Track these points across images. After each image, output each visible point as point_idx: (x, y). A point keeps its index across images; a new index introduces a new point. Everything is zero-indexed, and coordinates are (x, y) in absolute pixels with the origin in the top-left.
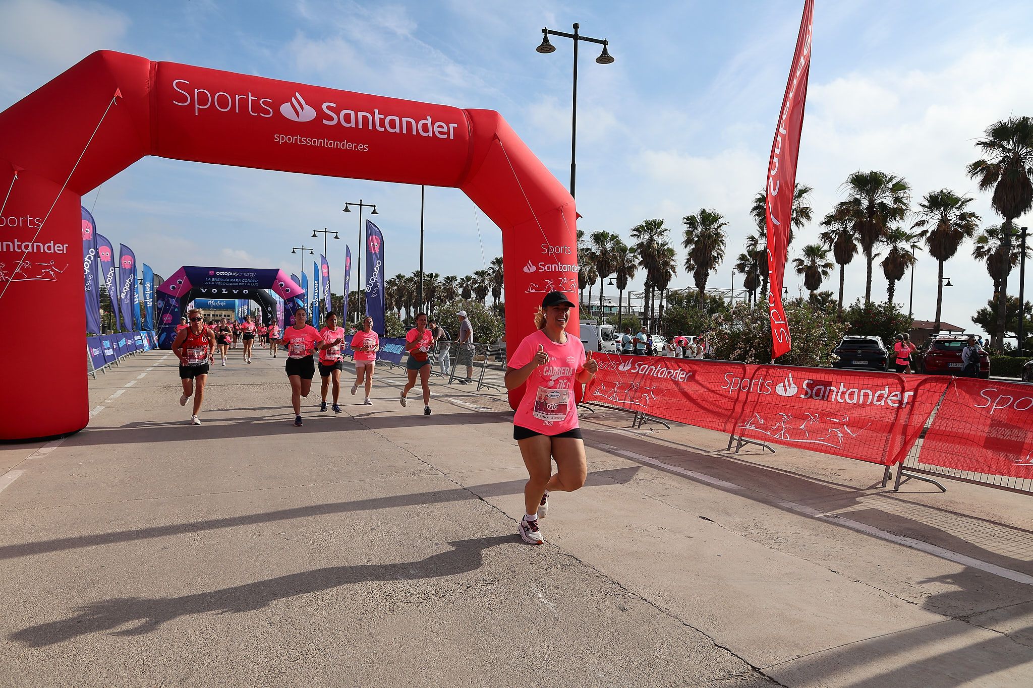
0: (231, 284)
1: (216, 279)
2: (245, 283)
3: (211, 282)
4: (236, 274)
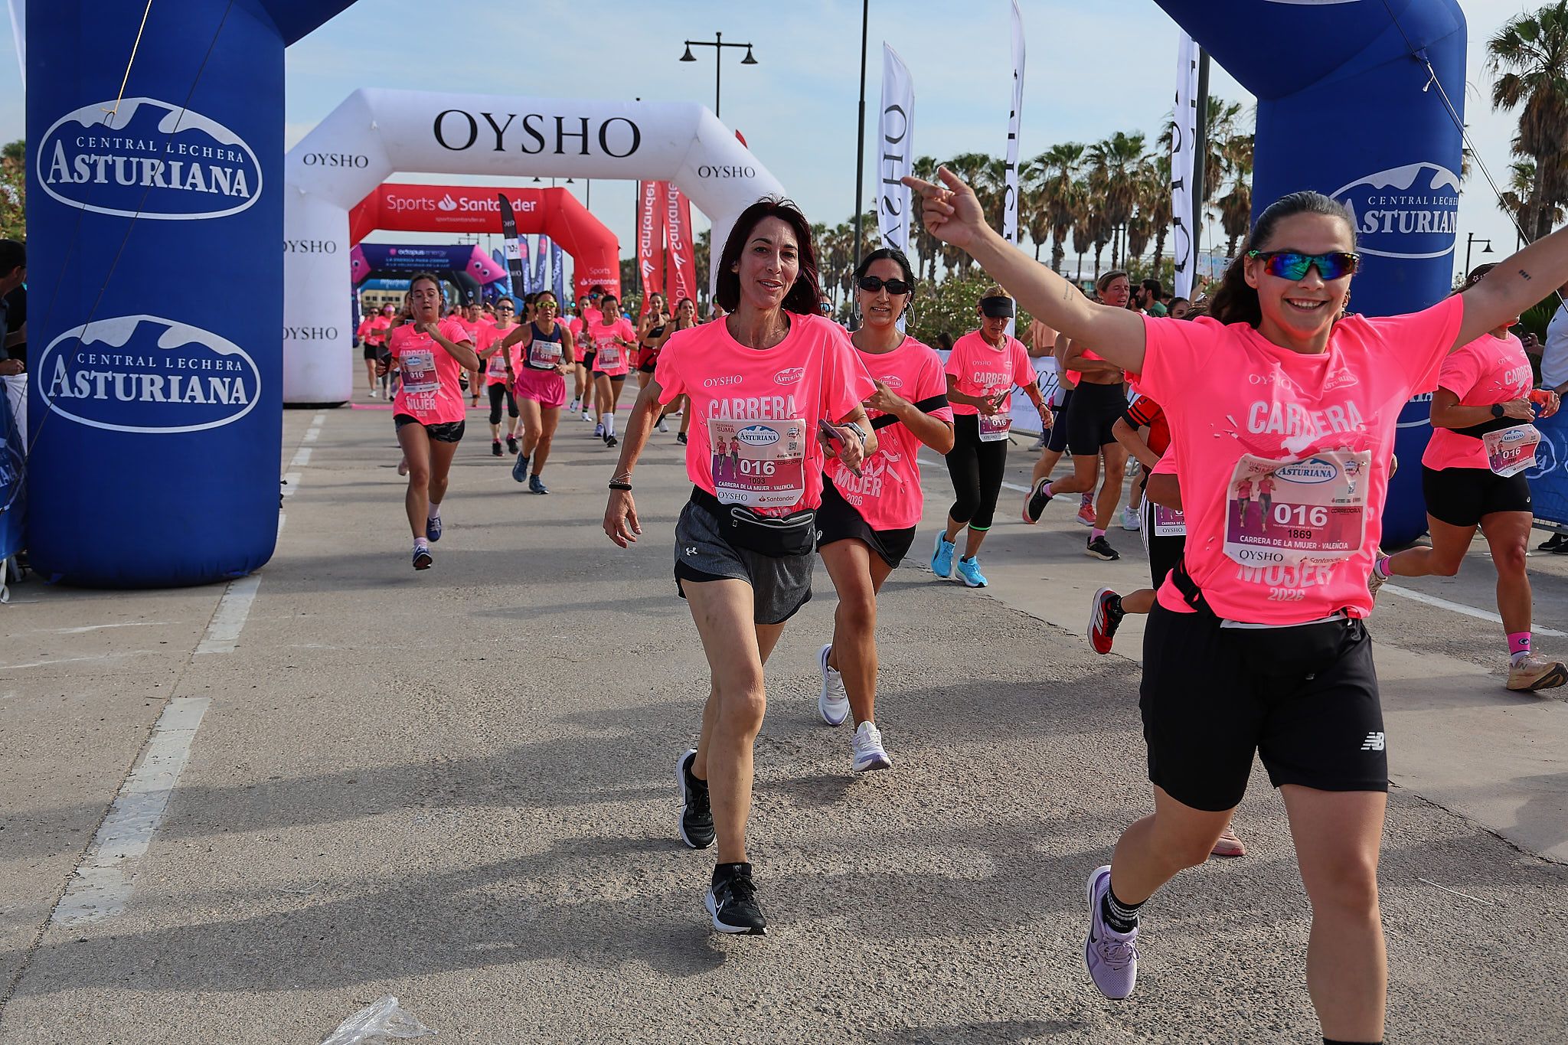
0: (416, 265)
1: (398, 260)
2: (433, 263)
3: (393, 262)
4: (422, 252)
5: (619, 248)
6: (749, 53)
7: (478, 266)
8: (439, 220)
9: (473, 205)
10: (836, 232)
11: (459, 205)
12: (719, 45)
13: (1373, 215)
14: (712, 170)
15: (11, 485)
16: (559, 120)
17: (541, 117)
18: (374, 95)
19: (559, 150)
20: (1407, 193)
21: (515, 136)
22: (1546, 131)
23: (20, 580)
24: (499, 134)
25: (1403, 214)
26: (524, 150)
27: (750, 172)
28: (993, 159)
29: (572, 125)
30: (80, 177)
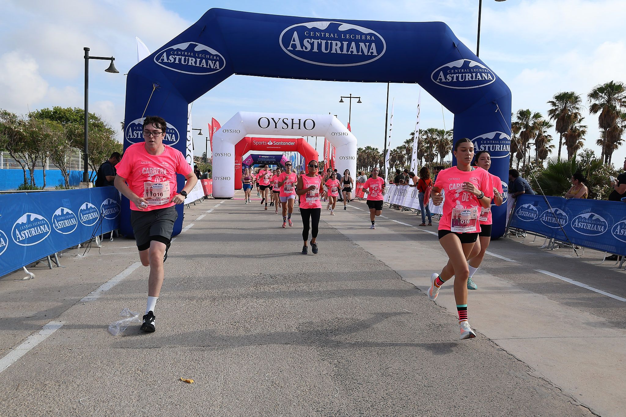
0: (266, 160)
4: (268, 157)
5: (318, 156)
6: (359, 100)
7: (284, 161)
8: (268, 147)
9: (277, 144)
10: (393, 151)
11: (273, 144)
12: (350, 97)
13: (483, 146)
14: (335, 133)
15: (117, 213)
16: (293, 120)
17: (287, 119)
18: (243, 114)
19: (292, 128)
20: (492, 140)
21: (280, 124)
22: (607, 121)
23: (118, 236)
24: (276, 124)
25: (491, 146)
26: (283, 128)
27: (346, 134)
28: (439, 129)
29: (296, 121)
30: (135, 136)
